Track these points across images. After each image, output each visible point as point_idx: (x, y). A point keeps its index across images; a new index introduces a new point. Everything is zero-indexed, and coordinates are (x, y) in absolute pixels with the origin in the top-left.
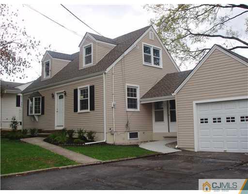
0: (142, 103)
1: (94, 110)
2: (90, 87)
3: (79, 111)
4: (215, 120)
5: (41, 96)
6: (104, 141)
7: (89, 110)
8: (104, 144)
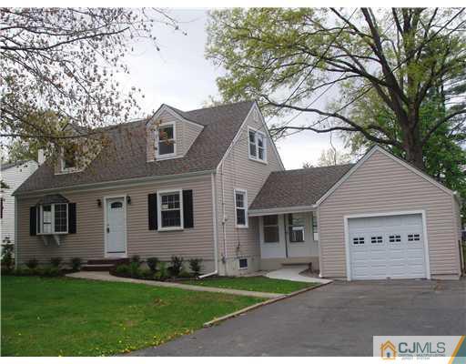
0: (251, 215)
1: (192, 226)
2: (184, 192)
3: (160, 228)
4: (374, 240)
5: (68, 201)
6: (216, 272)
7: (182, 227)
8: (217, 276)
